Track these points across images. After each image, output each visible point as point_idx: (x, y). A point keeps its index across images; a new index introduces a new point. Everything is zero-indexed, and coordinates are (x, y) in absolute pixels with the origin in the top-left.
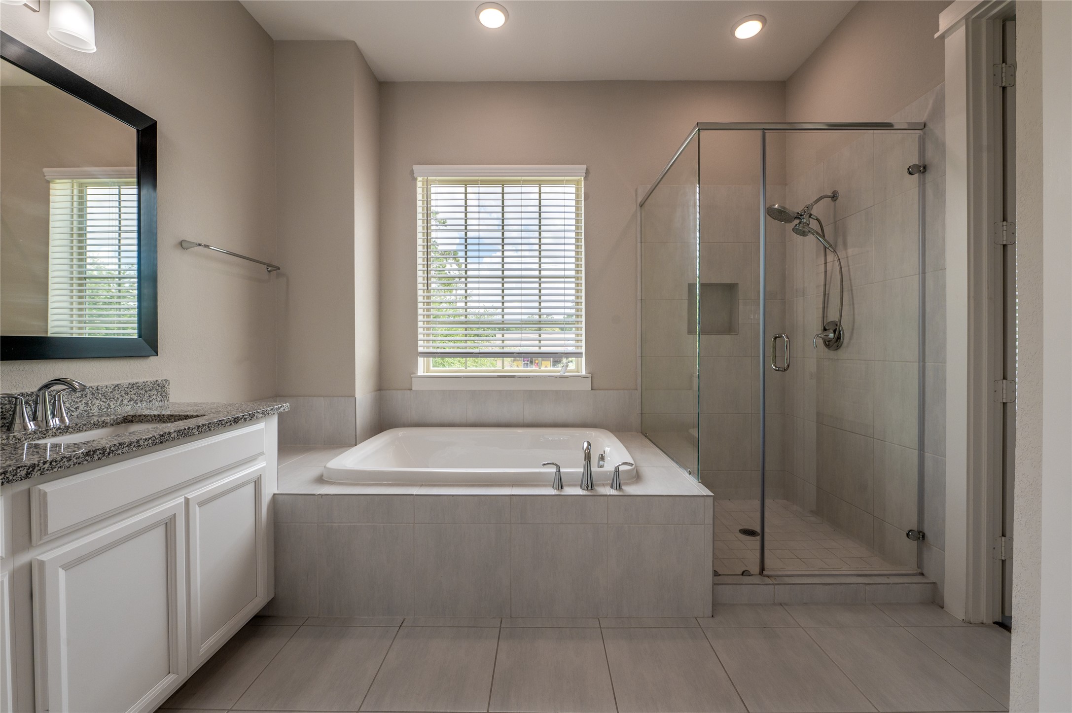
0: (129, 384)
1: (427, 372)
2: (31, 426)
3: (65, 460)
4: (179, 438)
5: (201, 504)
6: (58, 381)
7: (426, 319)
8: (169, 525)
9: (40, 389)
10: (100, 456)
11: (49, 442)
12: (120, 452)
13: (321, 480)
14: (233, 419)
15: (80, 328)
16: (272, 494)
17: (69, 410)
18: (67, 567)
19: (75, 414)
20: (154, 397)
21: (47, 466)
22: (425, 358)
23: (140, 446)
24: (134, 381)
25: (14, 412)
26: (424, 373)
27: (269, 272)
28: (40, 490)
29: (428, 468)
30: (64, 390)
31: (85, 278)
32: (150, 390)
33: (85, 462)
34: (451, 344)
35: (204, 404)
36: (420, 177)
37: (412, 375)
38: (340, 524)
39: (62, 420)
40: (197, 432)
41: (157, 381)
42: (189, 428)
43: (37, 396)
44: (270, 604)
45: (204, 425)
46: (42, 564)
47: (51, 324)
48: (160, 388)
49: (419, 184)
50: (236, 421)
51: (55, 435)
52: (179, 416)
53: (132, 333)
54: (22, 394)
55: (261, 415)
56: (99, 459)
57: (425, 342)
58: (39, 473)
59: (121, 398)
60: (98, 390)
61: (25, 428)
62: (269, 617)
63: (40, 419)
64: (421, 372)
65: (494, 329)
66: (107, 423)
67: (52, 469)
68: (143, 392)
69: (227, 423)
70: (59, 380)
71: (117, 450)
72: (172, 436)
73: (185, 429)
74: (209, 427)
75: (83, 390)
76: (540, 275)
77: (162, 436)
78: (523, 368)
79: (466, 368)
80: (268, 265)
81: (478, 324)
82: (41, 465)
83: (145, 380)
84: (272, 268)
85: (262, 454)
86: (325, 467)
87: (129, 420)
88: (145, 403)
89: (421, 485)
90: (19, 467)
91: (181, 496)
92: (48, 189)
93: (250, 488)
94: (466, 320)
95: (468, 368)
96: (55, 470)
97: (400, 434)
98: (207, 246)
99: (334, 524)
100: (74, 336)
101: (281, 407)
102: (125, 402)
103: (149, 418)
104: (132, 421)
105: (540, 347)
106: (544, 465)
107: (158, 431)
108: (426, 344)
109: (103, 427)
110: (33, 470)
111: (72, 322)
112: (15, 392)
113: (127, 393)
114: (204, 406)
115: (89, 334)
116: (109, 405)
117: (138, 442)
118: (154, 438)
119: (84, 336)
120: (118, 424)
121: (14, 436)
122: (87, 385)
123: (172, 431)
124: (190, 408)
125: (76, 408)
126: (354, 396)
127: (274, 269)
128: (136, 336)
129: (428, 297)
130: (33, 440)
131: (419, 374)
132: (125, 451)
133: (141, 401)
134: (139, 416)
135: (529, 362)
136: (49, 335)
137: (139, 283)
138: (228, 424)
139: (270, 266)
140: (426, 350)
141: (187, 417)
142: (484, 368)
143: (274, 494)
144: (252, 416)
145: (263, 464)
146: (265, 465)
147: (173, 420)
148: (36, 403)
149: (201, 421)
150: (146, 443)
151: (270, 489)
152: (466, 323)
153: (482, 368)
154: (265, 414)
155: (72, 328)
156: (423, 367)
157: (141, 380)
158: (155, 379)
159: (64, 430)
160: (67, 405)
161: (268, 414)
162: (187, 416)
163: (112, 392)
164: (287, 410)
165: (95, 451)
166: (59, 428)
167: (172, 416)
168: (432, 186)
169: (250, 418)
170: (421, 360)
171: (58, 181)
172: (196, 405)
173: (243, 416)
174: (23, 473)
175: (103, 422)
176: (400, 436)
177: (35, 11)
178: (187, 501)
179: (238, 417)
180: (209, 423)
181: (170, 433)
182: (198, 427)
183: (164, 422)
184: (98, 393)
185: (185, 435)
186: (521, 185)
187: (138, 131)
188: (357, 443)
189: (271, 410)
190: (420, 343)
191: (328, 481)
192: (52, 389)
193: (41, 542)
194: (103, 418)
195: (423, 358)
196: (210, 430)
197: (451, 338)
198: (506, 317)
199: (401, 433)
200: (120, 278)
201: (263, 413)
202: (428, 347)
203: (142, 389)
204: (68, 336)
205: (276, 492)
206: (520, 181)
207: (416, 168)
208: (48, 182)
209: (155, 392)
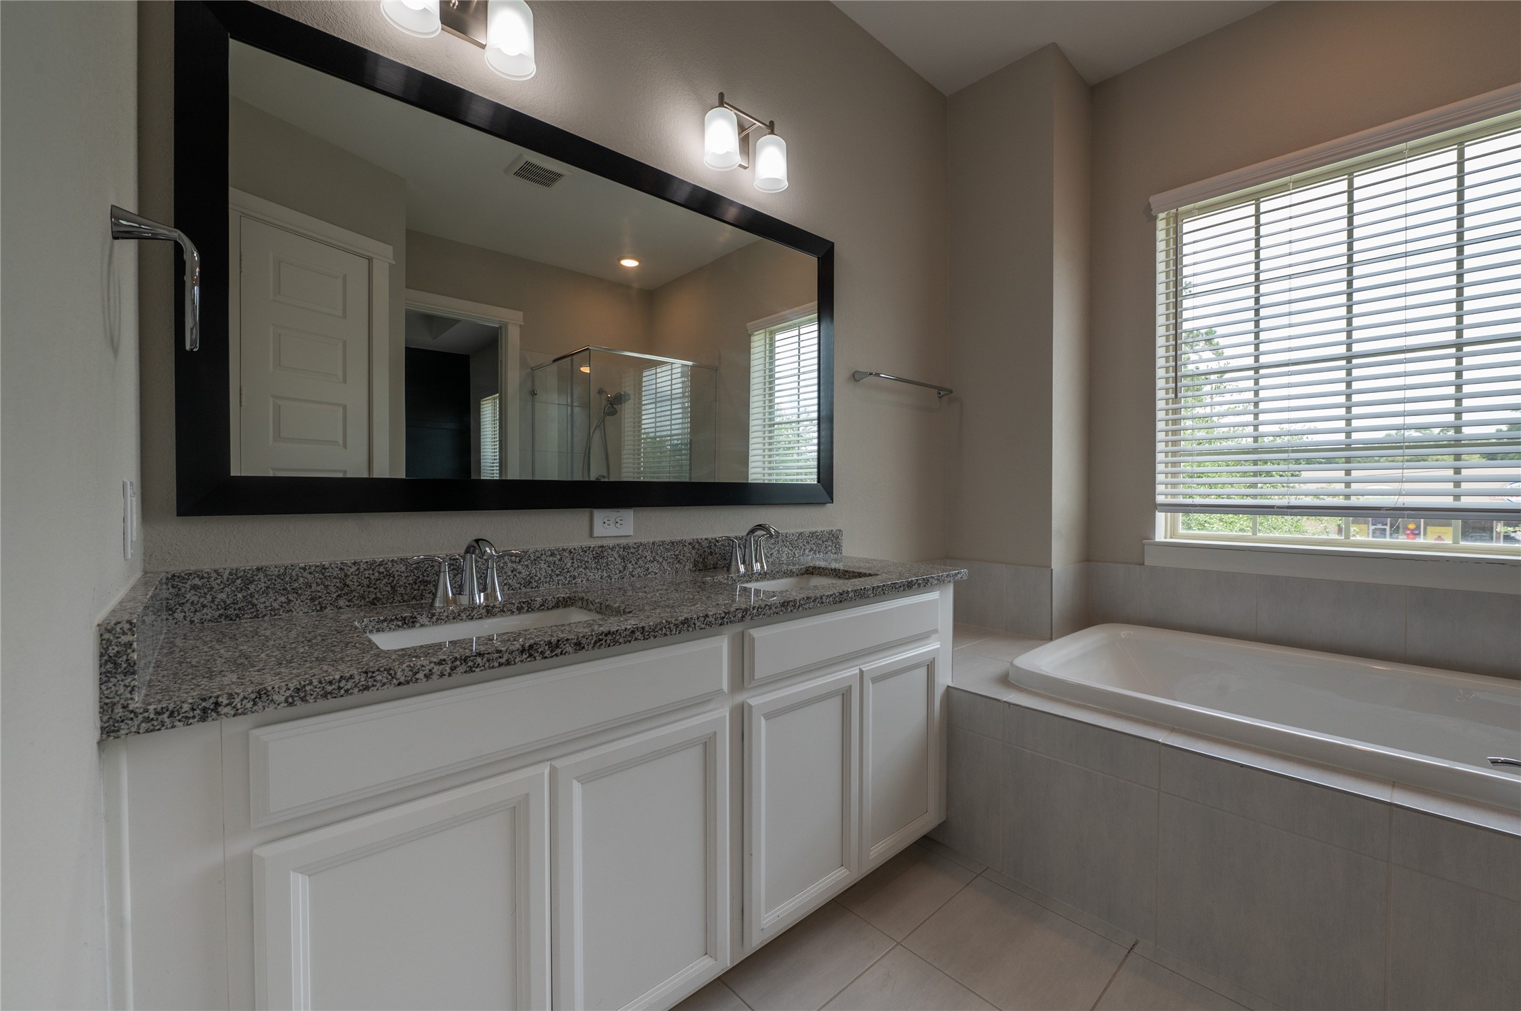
0: (810, 533)
1: (1171, 538)
2: (742, 568)
3: (767, 608)
4: (855, 600)
5: (875, 680)
6: (760, 527)
7: (1170, 448)
8: (845, 695)
9: (748, 534)
10: (792, 608)
11: (753, 586)
12: (807, 606)
13: (1005, 680)
14: (907, 583)
15: (770, 475)
16: (945, 688)
17: (766, 557)
18: (768, 717)
19: (770, 560)
20: (830, 548)
21: (755, 611)
22: (1169, 514)
23: (822, 603)
24: (814, 530)
25: (732, 553)
26: (1165, 538)
27: (940, 397)
28: (750, 635)
29: (1175, 700)
30: (763, 536)
31: (774, 425)
32: (827, 541)
33: (781, 613)
34: (1203, 490)
35: (874, 560)
36: (1163, 212)
37: (1144, 541)
38: (1034, 753)
39: (762, 567)
40: (872, 595)
41: (832, 531)
42: (865, 588)
43: (746, 540)
44: (941, 828)
45: (878, 587)
46: (750, 707)
47: (751, 471)
48: (834, 539)
49: (1161, 224)
50: (910, 585)
51: (757, 580)
52: (854, 572)
53: (811, 478)
54: (736, 538)
55: (936, 582)
56: (791, 611)
57: (1169, 486)
58: (750, 617)
59: (803, 548)
60: (786, 537)
61: (738, 571)
62: (939, 843)
63: (747, 563)
64: (1160, 536)
65: (1297, 461)
66: (794, 573)
67: (759, 615)
68: (821, 542)
69: (901, 587)
70: (760, 525)
71: (805, 604)
72: (850, 595)
73: (861, 589)
74: (883, 590)
75: (777, 537)
76: (1460, 340)
77: (842, 594)
78: (1371, 539)
79: (1254, 534)
80: (940, 389)
81: (1286, 452)
82: (752, 609)
83: (823, 529)
84: (944, 392)
85: (936, 631)
86: (1011, 663)
87: (811, 571)
88: (822, 554)
89: (1173, 730)
90: (737, 610)
91: (856, 666)
92: (750, 342)
93: (922, 672)
94: (1256, 445)
95: (1260, 535)
96: (761, 616)
97: (1122, 633)
98: (878, 375)
99: (1026, 750)
100: (766, 482)
101: (958, 573)
102: (807, 552)
103: (827, 571)
104: (812, 574)
105: (1457, 497)
106: (1494, 762)
107: (838, 589)
108: (1170, 490)
109: (791, 576)
110: (746, 614)
111: (764, 468)
112: (732, 535)
113: (808, 543)
114: (875, 563)
115: (776, 480)
116: (794, 553)
117: (821, 598)
118: (834, 596)
119: (772, 482)
120: (802, 574)
121: (732, 577)
122: (780, 532)
123: (850, 590)
124: (862, 565)
125: (771, 554)
126: (1049, 566)
127: (946, 392)
128: (816, 482)
129: (1176, 411)
130: (742, 583)
131: (1156, 540)
132: (811, 606)
133: (819, 552)
134: (819, 568)
135: (1388, 528)
136: (749, 482)
137: (819, 424)
138: (902, 589)
139: (942, 390)
140: (1170, 500)
141: (860, 575)
142: (1276, 534)
143: (948, 687)
144: (926, 581)
145: (936, 645)
146: (939, 646)
147: (847, 576)
148: (745, 547)
149: (875, 582)
150: (828, 600)
151: (945, 679)
152: (1255, 451)
153: (1271, 535)
154: (941, 581)
155: (764, 474)
156: (1164, 529)
157: (819, 529)
158: (831, 529)
159: (763, 576)
160: (765, 551)
161: (944, 581)
162: (860, 573)
163: (797, 540)
164: (965, 578)
165: (788, 602)
166: (760, 574)
167: (847, 571)
168: (1184, 221)
169: (922, 585)
170: (1160, 517)
171: (756, 333)
172: (867, 561)
173: (917, 580)
174: (740, 615)
175: (791, 571)
176: (1123, 636)
177: (745, 168)
178: (861, 672)
179: (912, 581)
180: (884, 586)
181: (848, 592)
182: (873, 588)
183: (839, 577)
184: (787, 541)
185: (862, 596)
186: (1404, 161)
187: (819, 258)
188: (1053, 636)
189: (947, 576)
190: (1160, 488)
191: (1017, 686)
192: (756, 534)
193: (750, 686)
194: (791, 567)
195: (1164, 514)
196: (884, 593)
197: (1204, 480)
198: (1355, 436)
199: (1124, 632)
200: (798, 422)
201: (938, 580)
202: (1174, 495)
203: (820, 539)
204: (761, 482)
205: (951, 684)
206: (1402, 152)
207: (1153, 199)
208: (750, 336)
209: (830, 544)
